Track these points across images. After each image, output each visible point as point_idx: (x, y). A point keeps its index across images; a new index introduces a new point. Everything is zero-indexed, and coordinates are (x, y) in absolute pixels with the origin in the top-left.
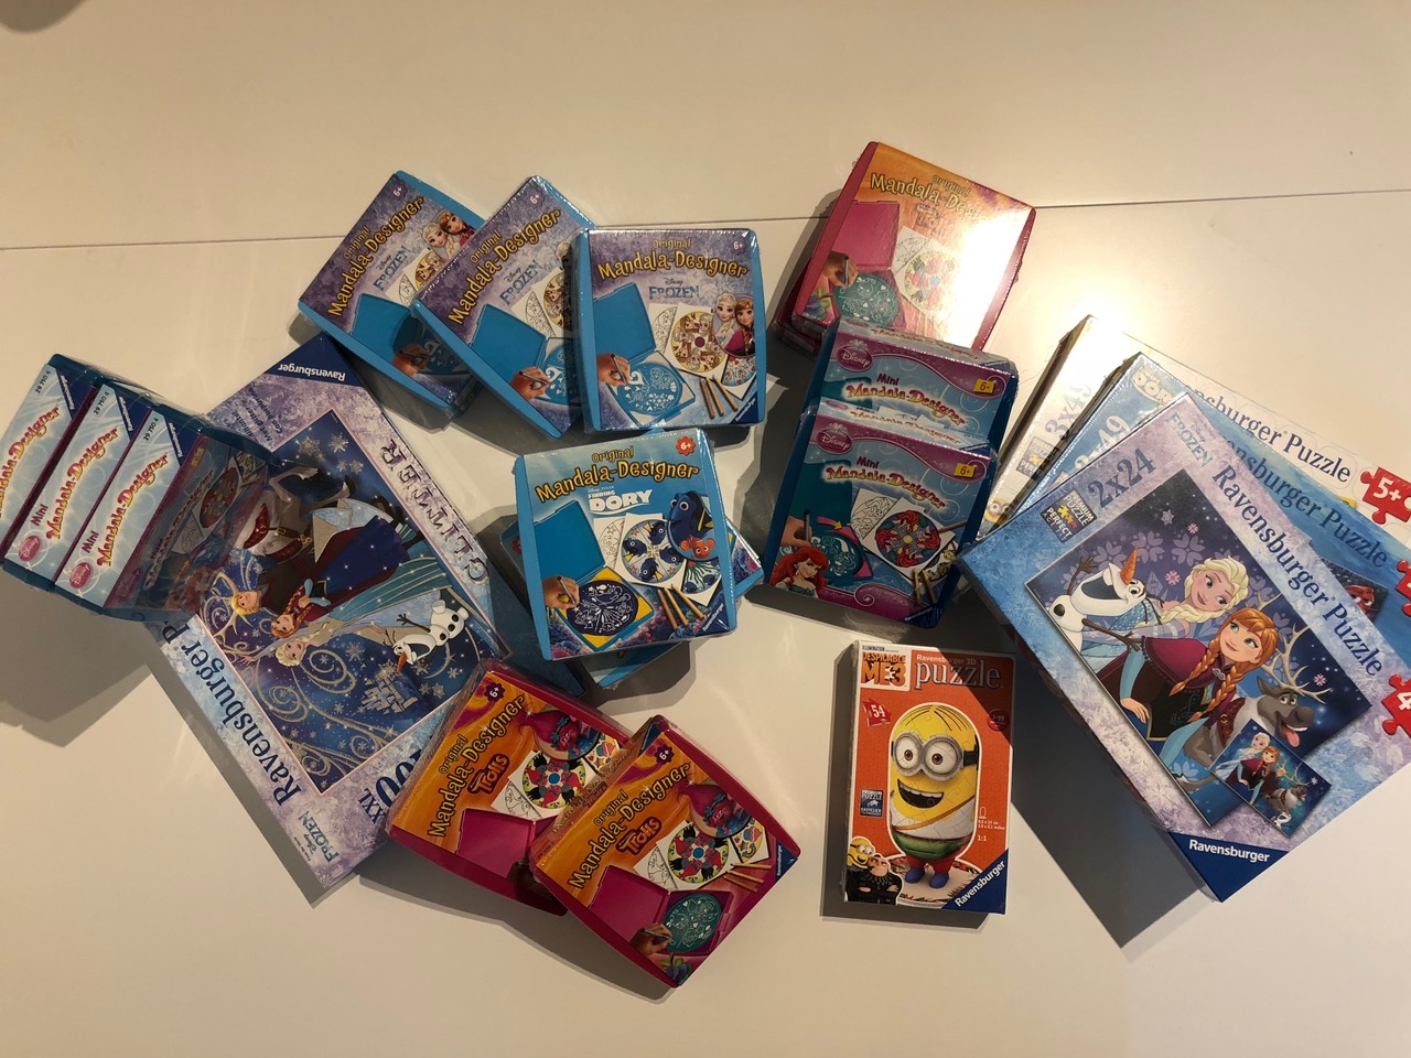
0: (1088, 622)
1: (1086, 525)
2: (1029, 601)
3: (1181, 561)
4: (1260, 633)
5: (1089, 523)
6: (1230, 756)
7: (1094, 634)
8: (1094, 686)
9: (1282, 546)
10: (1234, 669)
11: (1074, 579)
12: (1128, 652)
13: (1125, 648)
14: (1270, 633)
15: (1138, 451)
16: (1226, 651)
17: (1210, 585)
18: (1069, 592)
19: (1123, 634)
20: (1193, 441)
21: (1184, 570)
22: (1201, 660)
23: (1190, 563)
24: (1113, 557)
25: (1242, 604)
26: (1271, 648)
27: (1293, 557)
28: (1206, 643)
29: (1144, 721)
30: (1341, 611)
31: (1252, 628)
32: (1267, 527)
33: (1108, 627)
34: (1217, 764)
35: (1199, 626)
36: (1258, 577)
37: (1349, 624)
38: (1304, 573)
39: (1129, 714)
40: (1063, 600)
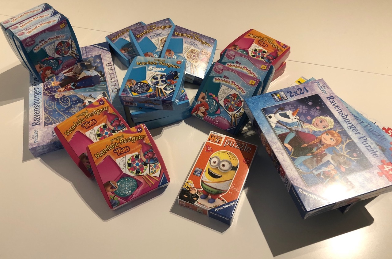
0: (278, 122)
1: (284, 100)
2: (261, 113)
3: (312, 114)
4: (336, 138)
5: (285, 100)
6: (320, 169)
7: (280, 125)
8: (276, 138)
9: (347, 117)
10: (325, 145)
11: (277, 111)
12: (290, 132)
13: (289, 131)
14: (340, 139)
15: (304, 88)
16: (323, 139)
17: (321, 122)
18: (275, 114)
19: (289, 127)
20: (322, 88)
21: (313, 117)
22: (314, 140)
23: (315, 115)
24: (291, 109)
25: (331, 129)
26: (339, 142)
27: (350, 121)
28: (317, 137)
29: (290, 151)
30: (365, 138)
31: (333, 135)
32: (342, 112)
33: (285, 124)
34: (314, 169)
35: (315, 132)
36: (337, 124)
37: (367, 142)
38: (353, 126)
39: (286, 148)
40: (272, 115)
